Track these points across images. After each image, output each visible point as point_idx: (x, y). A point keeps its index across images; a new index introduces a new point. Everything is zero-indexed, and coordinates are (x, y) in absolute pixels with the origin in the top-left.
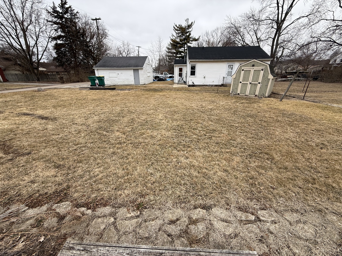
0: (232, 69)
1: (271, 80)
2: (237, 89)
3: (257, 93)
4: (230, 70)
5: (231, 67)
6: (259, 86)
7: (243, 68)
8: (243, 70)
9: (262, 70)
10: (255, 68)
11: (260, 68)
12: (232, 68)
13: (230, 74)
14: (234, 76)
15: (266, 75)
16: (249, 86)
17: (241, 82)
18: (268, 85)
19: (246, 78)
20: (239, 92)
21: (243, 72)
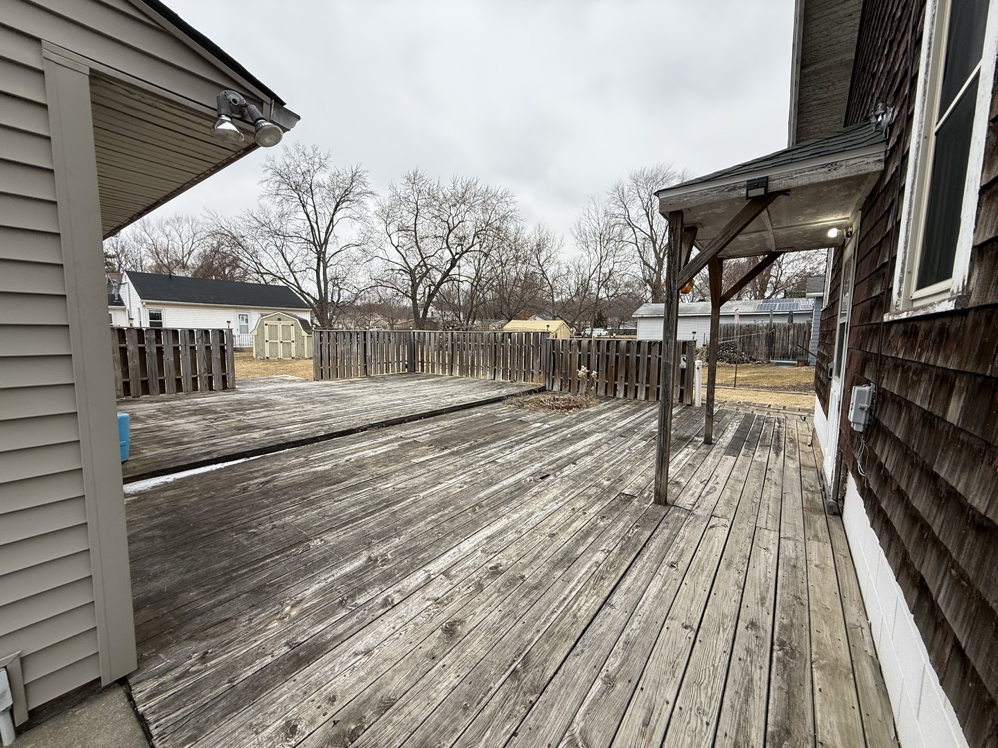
0: (247, 321)
1: (306, 338)
2: (263, 350)
3: (293, 355)
4: (244, 323)
5: (245, 318)
6: (293, 345)
7: (265, 322)
8: (266, 325)
9: (292, 325)
10: (283, 323)
11: (289, 323)
12: (247, 319)
13: (245, 330)
14: (255, 333)
15: (299, 333)
16: (280, 346)
17: (267, 341)
18: (304, 344)
19: (273, 335)
20: (267, 355)
21: (266, 327)
